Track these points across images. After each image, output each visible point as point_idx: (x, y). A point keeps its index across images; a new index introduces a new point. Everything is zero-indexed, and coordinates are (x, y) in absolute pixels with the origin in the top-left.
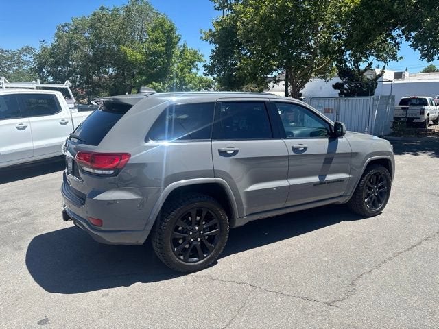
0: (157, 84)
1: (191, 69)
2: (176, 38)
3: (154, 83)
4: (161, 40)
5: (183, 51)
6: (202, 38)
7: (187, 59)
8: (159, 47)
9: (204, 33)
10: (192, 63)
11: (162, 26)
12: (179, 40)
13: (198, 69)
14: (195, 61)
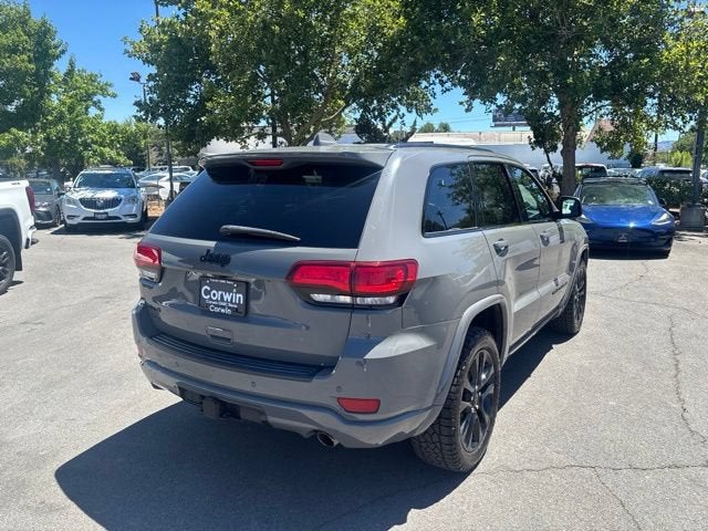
0: (21, 133)
1: (87, 108)
2: (56, 47)
3: (14, 130)
4: (24, 49)
5: (70, 73)
6: (126, 52)
7: (80, 88)
8: (23, 61)
9: (132, 43)
10: (89, 96)
11: (24, 23)
12: (63, 52)
13: (101, 110)
14: (94, 94)
